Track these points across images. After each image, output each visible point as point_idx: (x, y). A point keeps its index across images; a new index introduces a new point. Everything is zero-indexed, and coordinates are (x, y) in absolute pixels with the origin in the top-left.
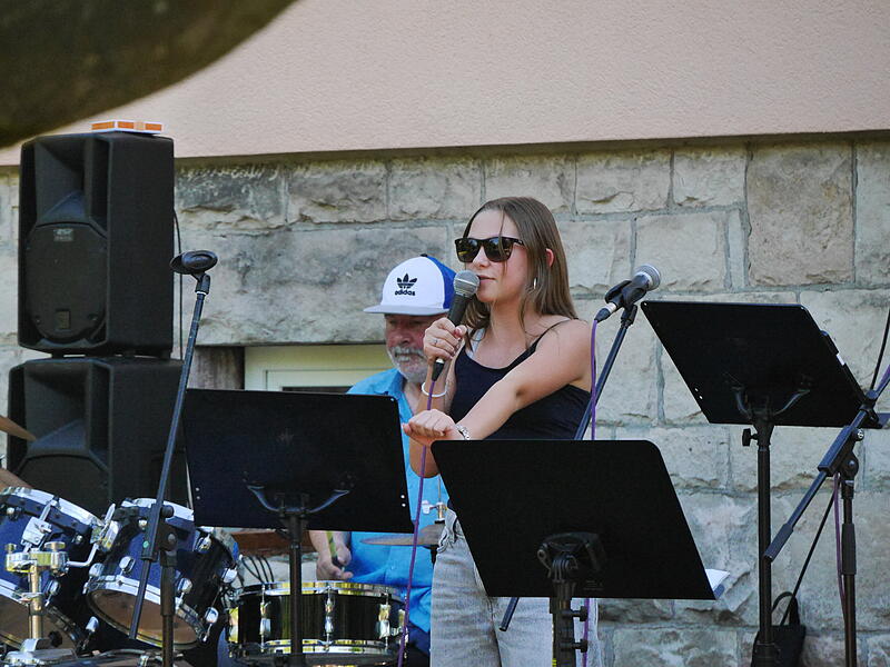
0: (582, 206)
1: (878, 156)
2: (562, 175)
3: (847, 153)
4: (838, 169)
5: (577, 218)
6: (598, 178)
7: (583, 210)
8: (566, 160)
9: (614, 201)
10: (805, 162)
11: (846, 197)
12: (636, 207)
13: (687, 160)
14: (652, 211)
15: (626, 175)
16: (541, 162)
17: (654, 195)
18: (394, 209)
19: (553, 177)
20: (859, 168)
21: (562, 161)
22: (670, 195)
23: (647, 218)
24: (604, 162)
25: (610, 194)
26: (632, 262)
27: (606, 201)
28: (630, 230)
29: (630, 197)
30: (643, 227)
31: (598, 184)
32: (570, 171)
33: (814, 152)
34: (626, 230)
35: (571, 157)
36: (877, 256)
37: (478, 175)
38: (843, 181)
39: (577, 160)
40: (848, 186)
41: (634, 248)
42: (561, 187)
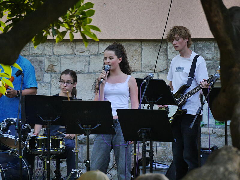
0: (77, 53)
1: (147, 44)
2: (72, 46)
3: (140, 44)
4: (138, 47)
5: (75, 56)
6: (81, 47)
7: (77, 54)
8: (73, 43)
9: (85, 52)
10: (130, 45)
11: (140, 53)
12: (90, 54)
13: (102, 44)
14: (94, 55)
15: (88, 47)
16: (67, 43)
17: (95, 51)
18: (31, 52)
19: (70, 47)
20: (143, 47)
21: (72, 43)
22: (98, 51)
23: (93, 56)
24: (82, 44)
25: (84, 51)
26: (89, 66)
27: (83, 52)
28: (88, 59)
29: (88, 51)
30: (92, 58)
31: (81, 49)
32: (74, 46)
33: (132, 43)
34: (87, 59)
35: (74, 42)
36: (147, 66)
37: (52, 45)
38: (139, 50)
39: (76, 43)
40: (140, 51)
41: (89, 63)
42: (72, 49)
